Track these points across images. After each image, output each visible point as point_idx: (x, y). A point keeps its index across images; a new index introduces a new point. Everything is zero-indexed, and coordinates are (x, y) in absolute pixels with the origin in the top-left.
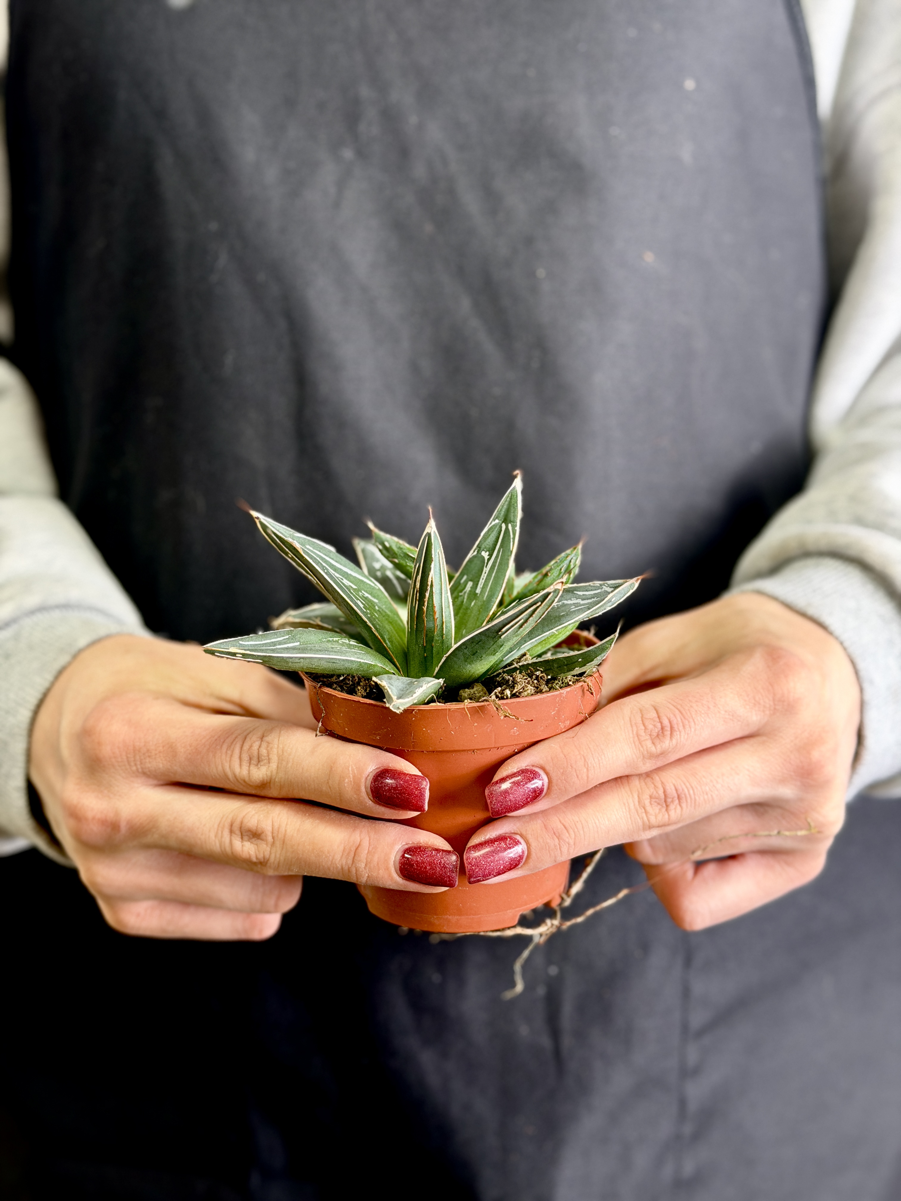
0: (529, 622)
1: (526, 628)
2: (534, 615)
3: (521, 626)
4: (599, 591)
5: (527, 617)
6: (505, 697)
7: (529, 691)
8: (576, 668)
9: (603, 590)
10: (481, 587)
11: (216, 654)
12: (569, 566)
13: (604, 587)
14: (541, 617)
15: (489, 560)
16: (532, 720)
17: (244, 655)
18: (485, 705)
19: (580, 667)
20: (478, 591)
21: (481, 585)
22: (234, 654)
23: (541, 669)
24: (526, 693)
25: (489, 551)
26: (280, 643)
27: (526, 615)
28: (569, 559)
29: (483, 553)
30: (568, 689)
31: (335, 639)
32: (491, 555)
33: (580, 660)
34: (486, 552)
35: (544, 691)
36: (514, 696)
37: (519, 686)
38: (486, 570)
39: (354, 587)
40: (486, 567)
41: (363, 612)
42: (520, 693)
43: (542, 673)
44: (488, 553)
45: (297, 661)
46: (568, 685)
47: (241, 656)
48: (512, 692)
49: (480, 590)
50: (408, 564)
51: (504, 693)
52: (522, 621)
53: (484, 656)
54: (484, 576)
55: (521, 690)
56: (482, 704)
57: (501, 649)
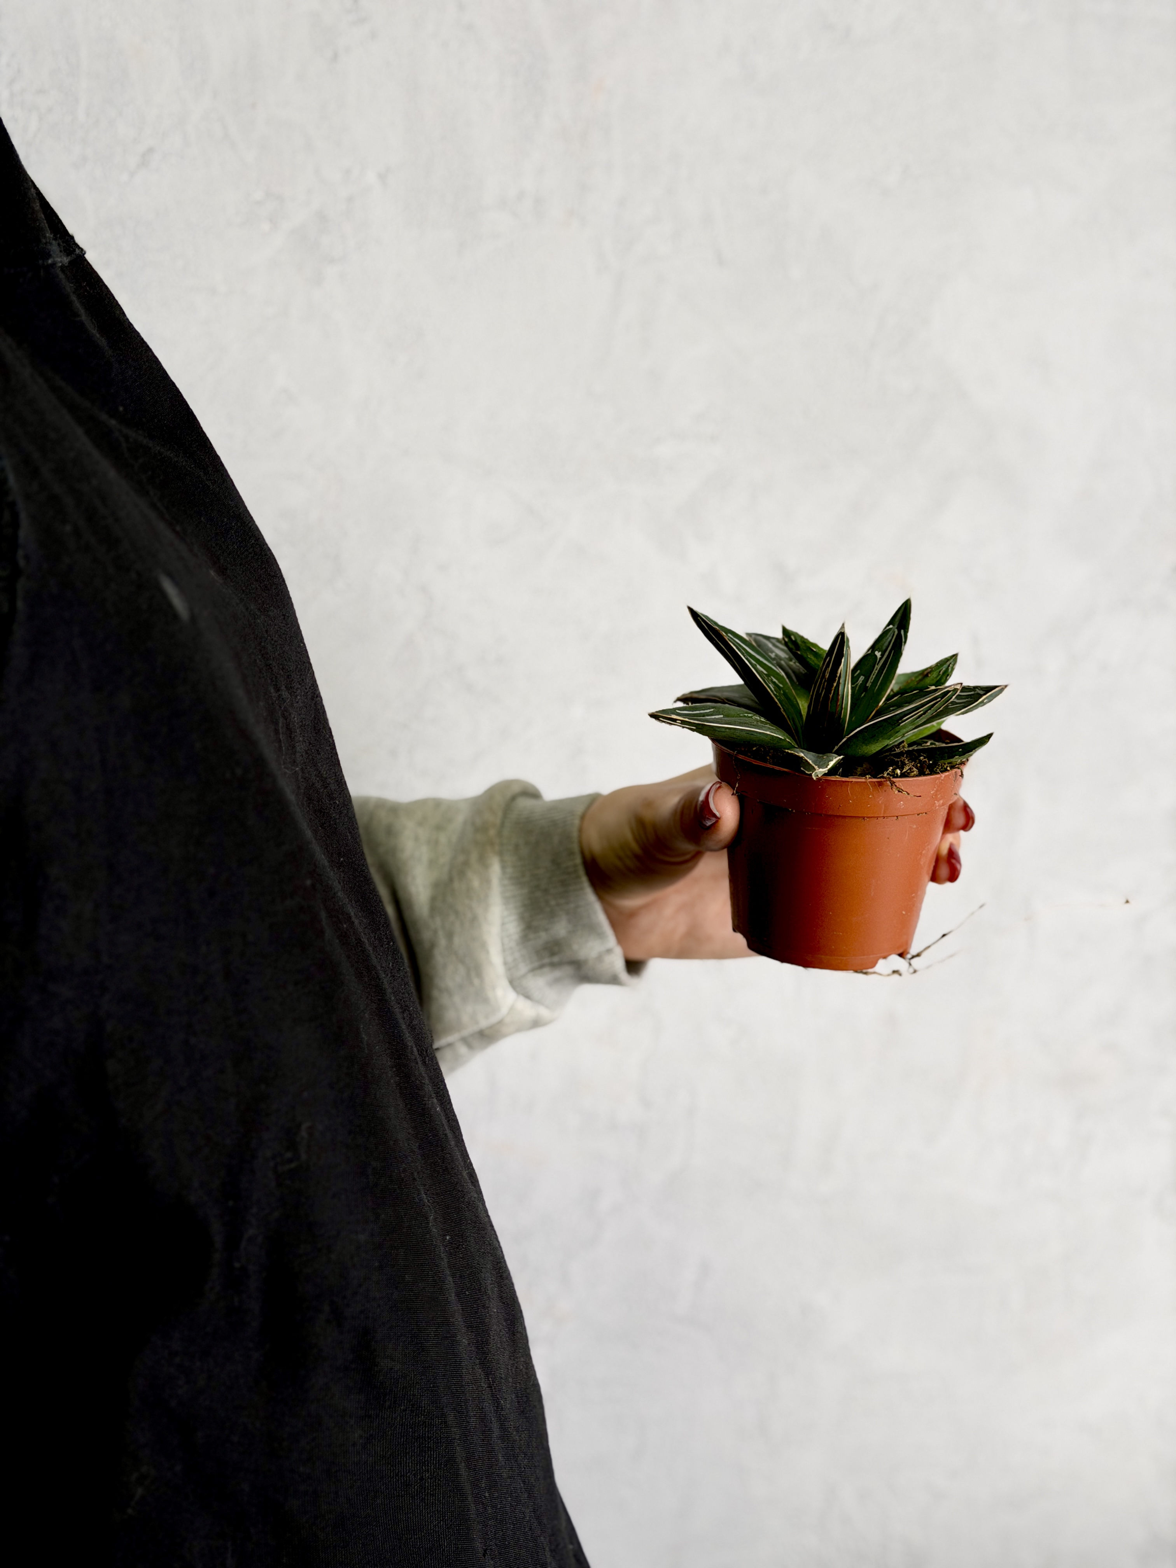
0: (927, 714)
1: (922, 719)
2: (932, 709)
3: (919, 717)
4: (973, 693)
5: (927, 709)
6: (895, 775)
7: (915, 773)
8: (956, 757)
9: (976, 692)
10: (872, 681)
11: (661, 719)
12: (947, 669)
13: (977, 690)
14: (936, 711)
15: (881, 659)
16: (920, 796)
17: (683, 722)
18: (882, 781)
19: (960, 756)
20: (869, 684)
21: (871, 679)
22: (675, 720)
23: (925, 755)
24: (913, 774)
25: (882, 651)
26: (708, 714)
27: (928, 707)
28: (948, 663)
29: (876, 653)
30: (947, 774)
31: (749, 715)
32: (882, 655)
33: (960, 750)
34: (879, 652)
35: (926, 773)
36: (903, 775)
37: (907, 767)
38: (878, 667)
39: (765, 672)
40: (878, 665)
41: (774, 694)
42: (909, 773)
43: (925, 758)
44: (880, 653)
45: (723, 730)
46: (946, 770)
47: (680, 722)
48: (901, 771)
49: (870, 684)
50: (809, 656)
51: (895, 772)
52: (922, 712)
53: (880, 739)
54: (875, 672)
55: (909, 771)
56: (879, 780)
57: (896, 735)
